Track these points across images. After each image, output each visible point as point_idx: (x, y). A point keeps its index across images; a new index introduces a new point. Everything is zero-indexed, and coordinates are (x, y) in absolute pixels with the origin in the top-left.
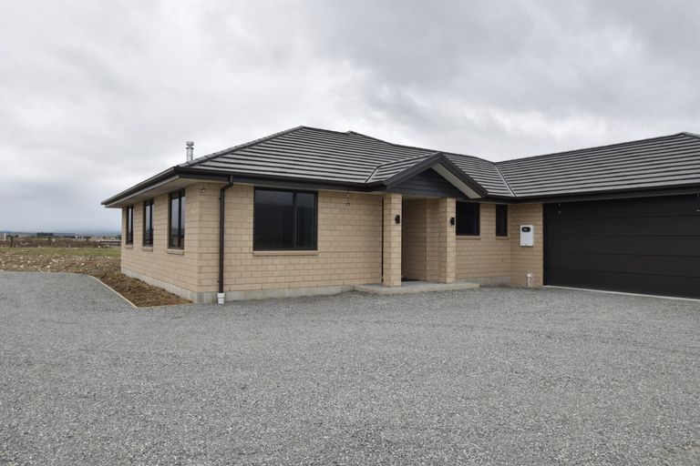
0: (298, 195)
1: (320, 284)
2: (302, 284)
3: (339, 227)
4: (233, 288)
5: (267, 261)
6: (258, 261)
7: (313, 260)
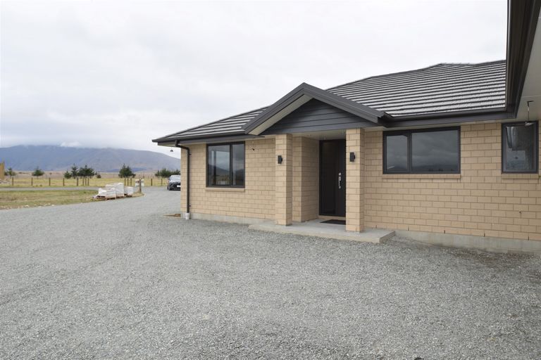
0: (234, 146)
1: (247, 215)
2: (235, 214)
3: (261, 169)
4: (197, 211)
5: (213, 195)
6: (208, 194)
7: (242, 196)
